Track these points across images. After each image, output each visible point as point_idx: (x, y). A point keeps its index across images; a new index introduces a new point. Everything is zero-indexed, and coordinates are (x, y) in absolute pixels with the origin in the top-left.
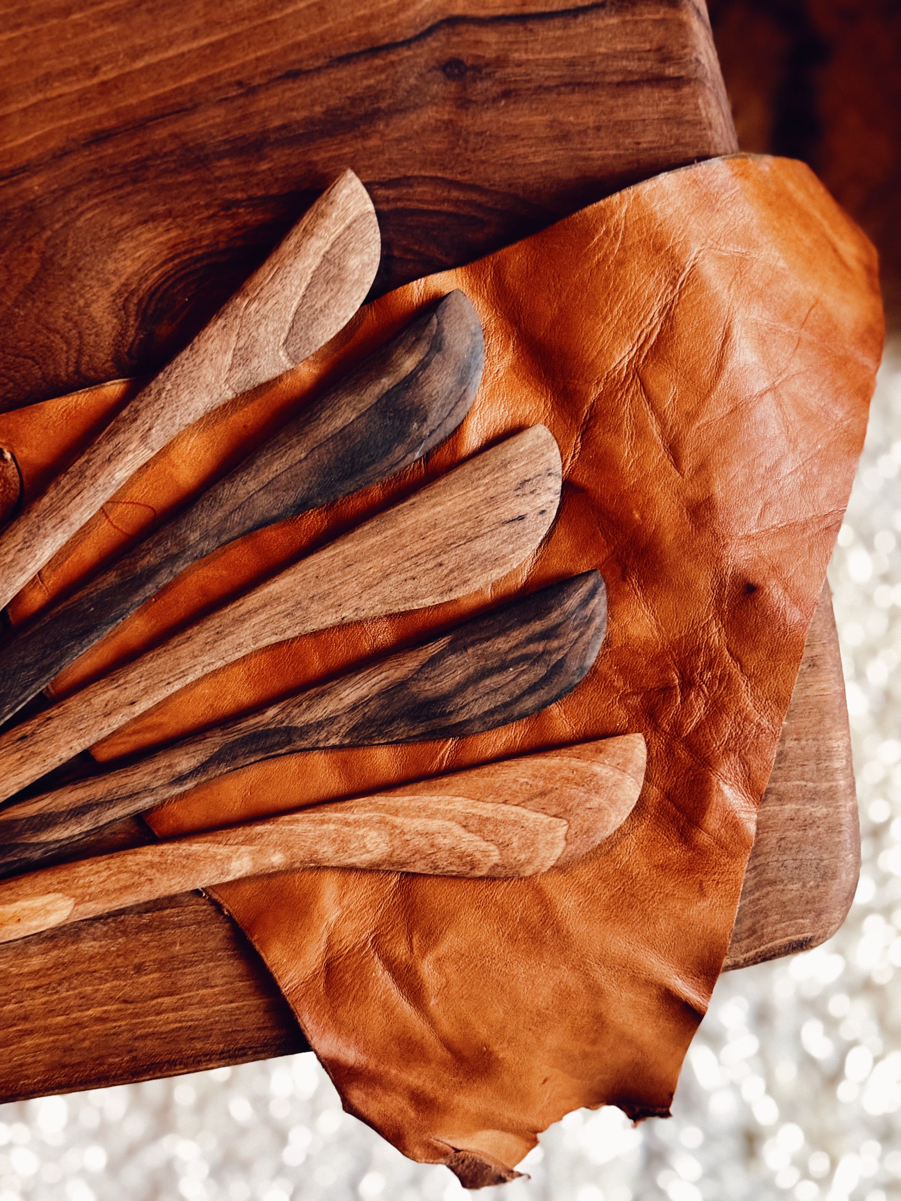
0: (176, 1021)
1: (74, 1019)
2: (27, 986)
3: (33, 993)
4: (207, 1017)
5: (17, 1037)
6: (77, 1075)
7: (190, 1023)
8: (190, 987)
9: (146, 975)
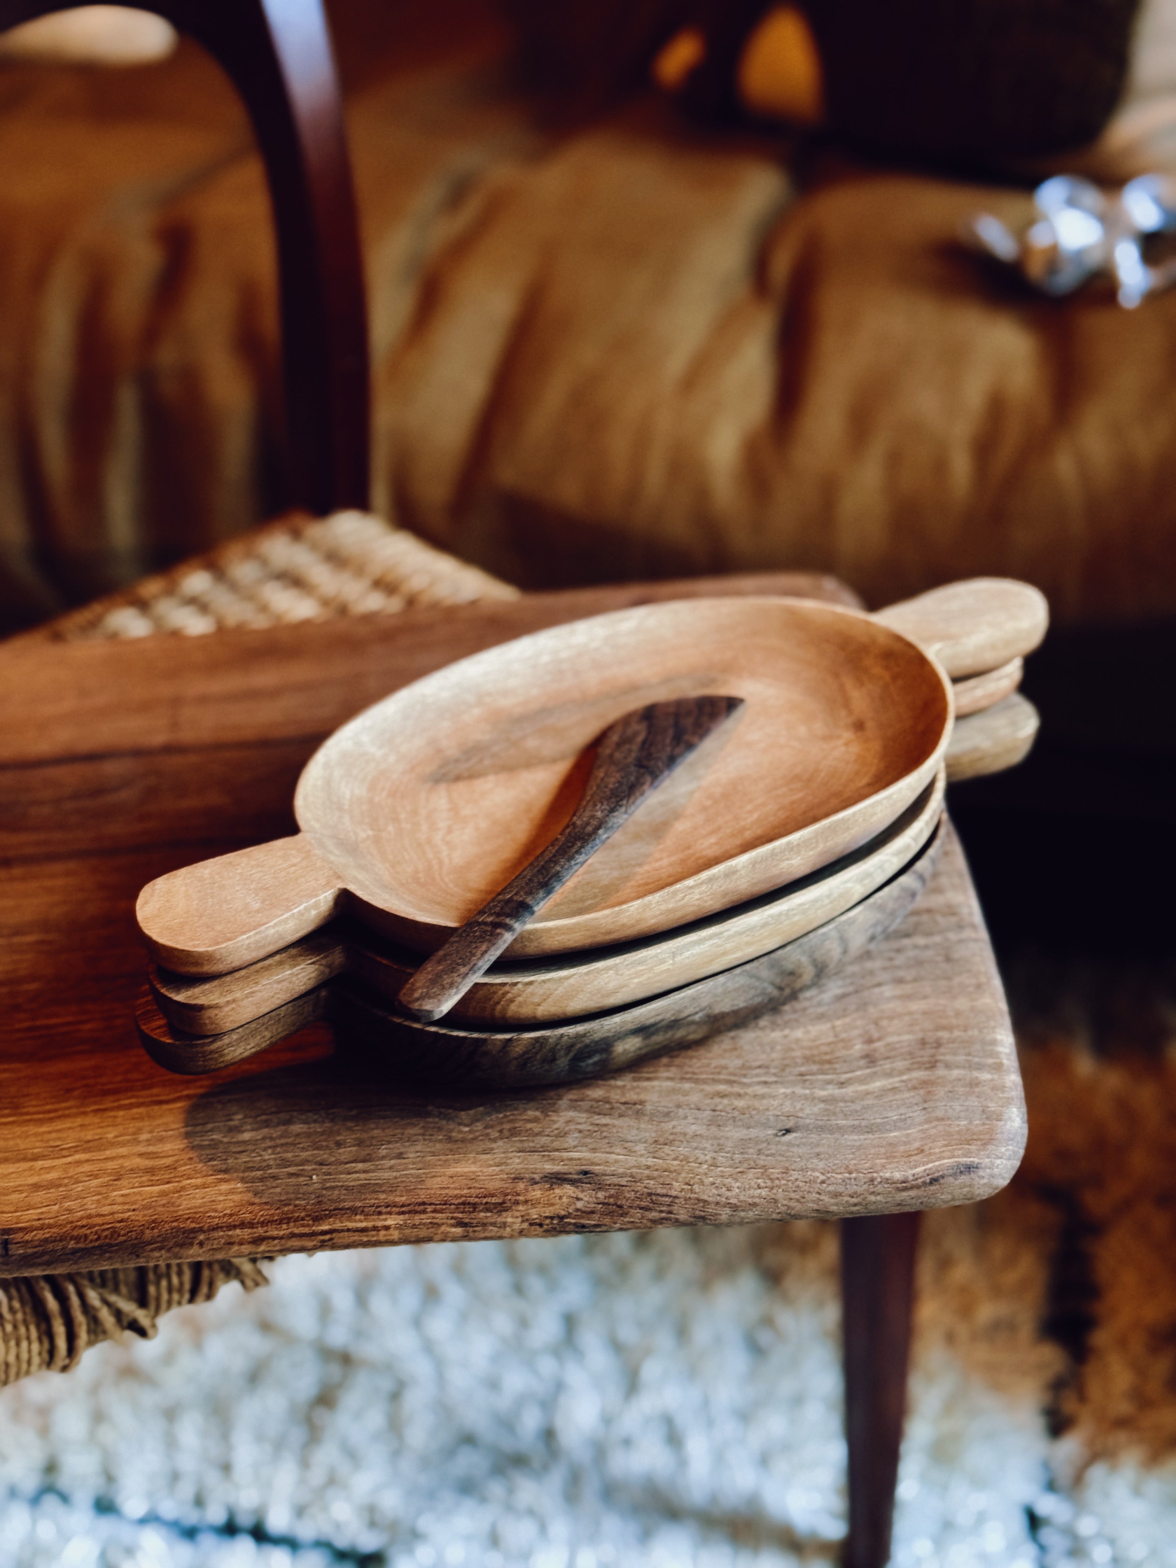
0: (366, 1179)
1: (270, 1173)
2: (234, 1150)
3: (238, 1156)
4: (396, 1178)
5: (213, 1183)
6: (261, 1213)
7: (378, 1181)
8: (383, 1158)
9: (345, 1148)
